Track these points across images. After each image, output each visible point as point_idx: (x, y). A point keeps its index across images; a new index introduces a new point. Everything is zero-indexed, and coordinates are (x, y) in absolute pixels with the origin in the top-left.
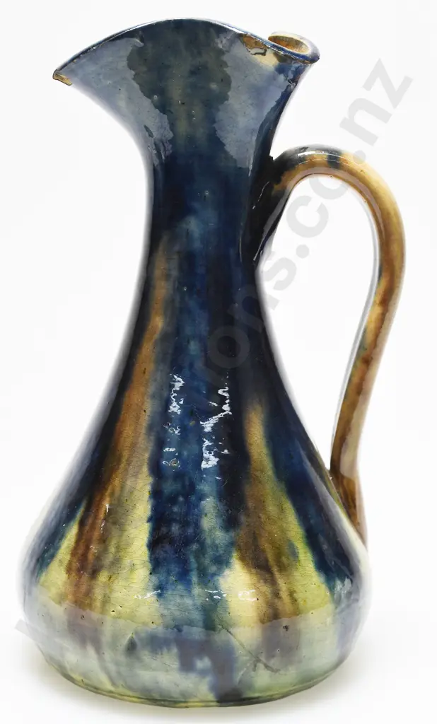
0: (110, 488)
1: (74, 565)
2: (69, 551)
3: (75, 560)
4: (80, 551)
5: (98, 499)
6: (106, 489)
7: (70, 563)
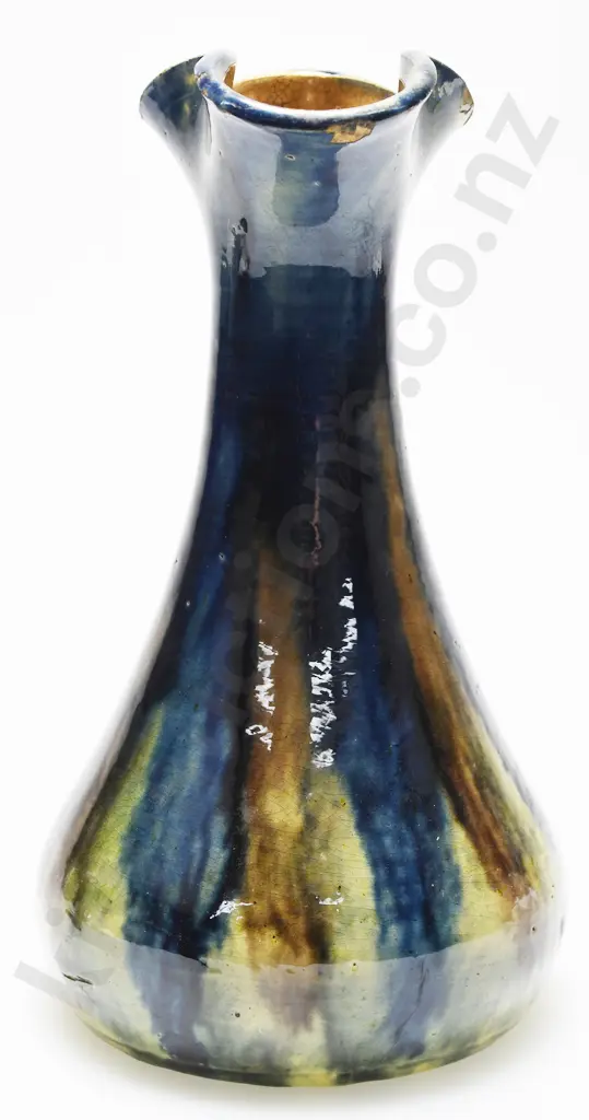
0: (460, 753)
1: (495, 873)
2: (476, 863)
3: (491, 868)
4: (489, 852)
5: (456, 775)
6: (455, 759)
7: (489, 875)
